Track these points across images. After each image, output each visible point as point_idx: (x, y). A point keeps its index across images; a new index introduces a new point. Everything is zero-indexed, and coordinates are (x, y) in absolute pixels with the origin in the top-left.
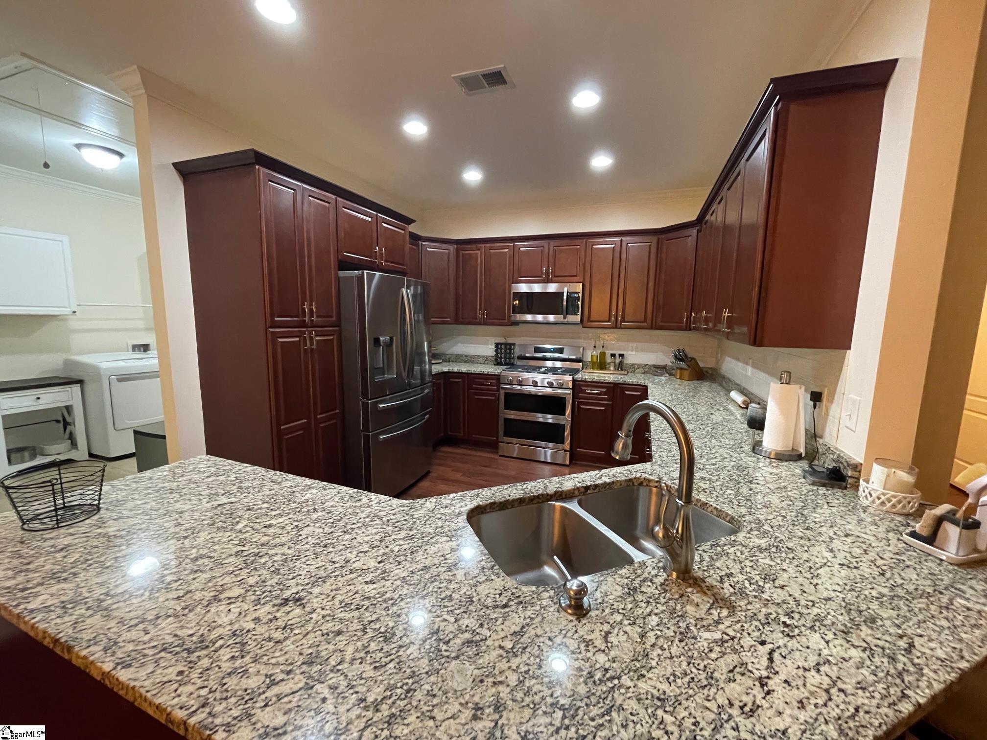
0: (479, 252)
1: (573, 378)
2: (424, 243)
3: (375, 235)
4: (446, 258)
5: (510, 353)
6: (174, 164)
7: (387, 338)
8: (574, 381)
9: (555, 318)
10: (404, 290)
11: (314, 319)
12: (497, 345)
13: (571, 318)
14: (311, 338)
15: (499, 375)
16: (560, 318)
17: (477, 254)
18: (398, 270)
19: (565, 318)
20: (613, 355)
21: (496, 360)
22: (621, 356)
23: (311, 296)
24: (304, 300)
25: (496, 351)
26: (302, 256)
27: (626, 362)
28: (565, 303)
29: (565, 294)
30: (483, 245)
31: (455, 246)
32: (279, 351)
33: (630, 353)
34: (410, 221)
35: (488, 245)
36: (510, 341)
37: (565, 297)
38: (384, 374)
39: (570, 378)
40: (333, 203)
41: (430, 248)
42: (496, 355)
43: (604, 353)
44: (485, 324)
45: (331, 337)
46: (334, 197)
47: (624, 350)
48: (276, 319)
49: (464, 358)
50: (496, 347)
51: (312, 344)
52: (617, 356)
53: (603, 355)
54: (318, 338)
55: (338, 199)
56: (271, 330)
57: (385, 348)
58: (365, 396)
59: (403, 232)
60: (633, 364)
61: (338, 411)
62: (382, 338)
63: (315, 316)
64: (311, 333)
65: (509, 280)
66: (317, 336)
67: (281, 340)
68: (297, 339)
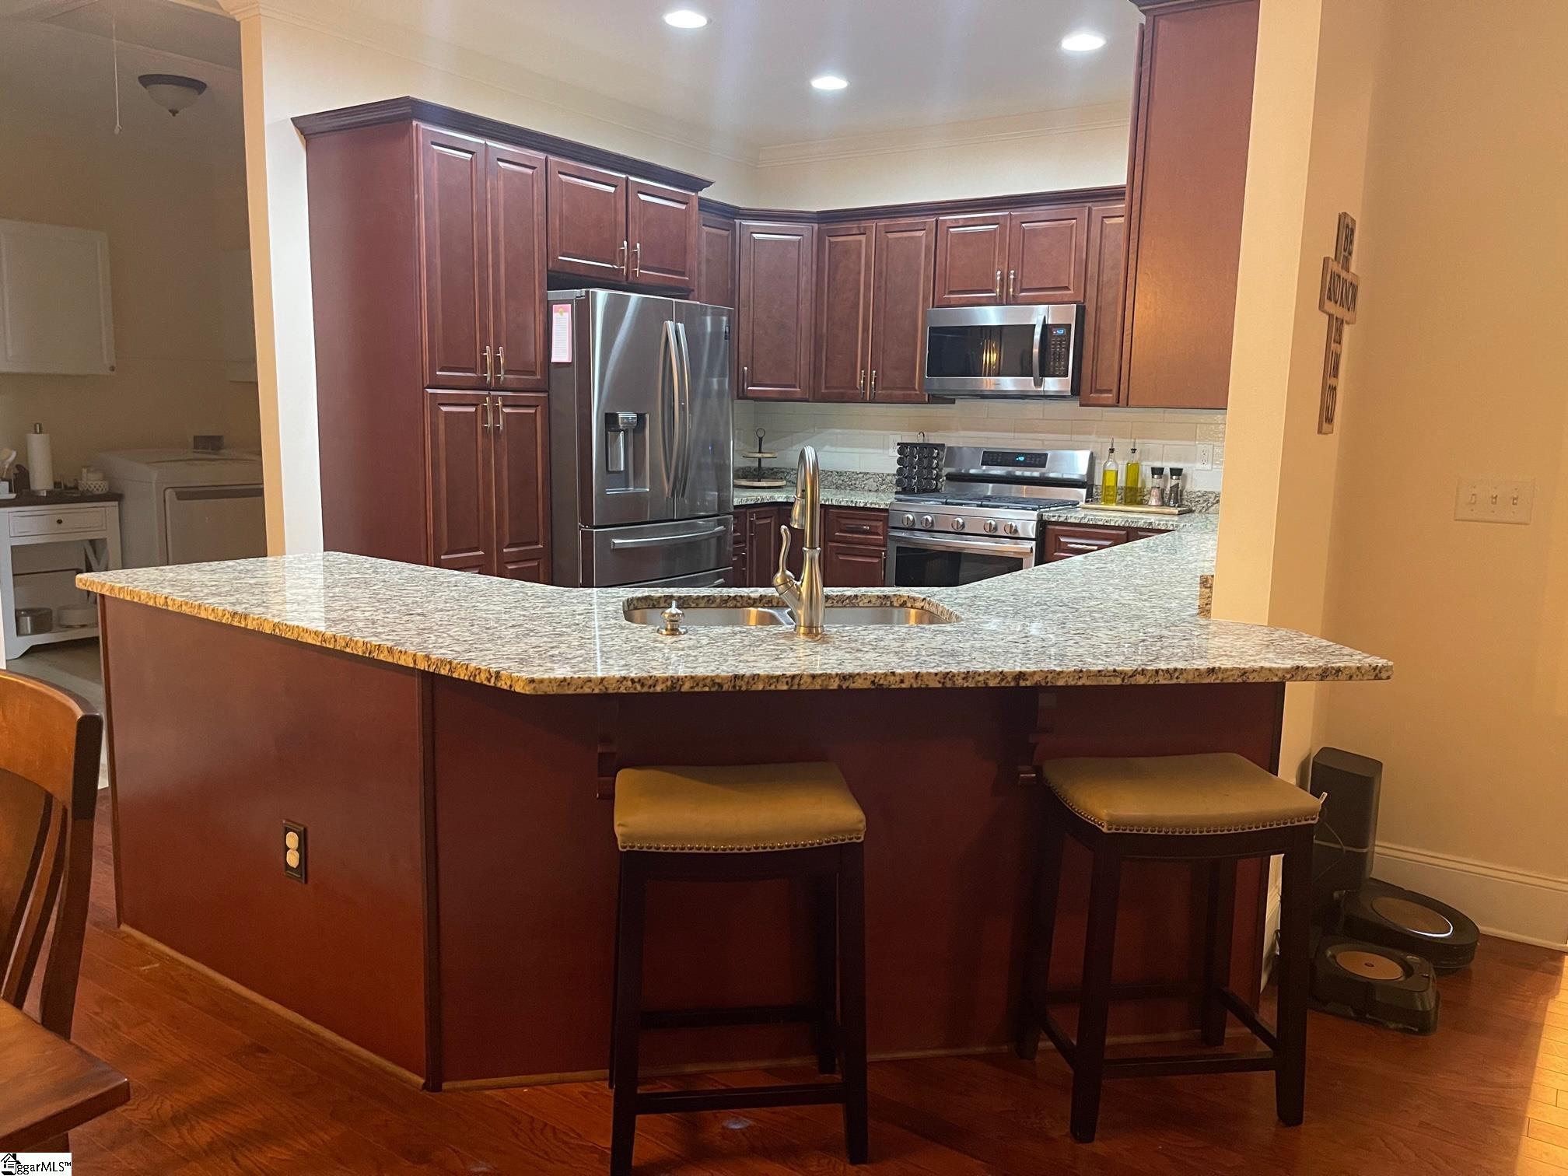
0: (863, 238)
1: (1040, 516)
2: (744, 223)
3: (622, 218)
4: (794, 254)
5: (930, 468)
6: (293, 120)
7: (632, 416)
8: (1042, 525)
9: (1016, 382)
10: (670, 325)
11: (502, 375)
12: (903, 447)
13: (1051, 384)
14: (496, 410)
15: (886, 510)
16: (1027, 383)
17: (860, 242)
18: (673, 284)
19: (1038, 383)
20: (1157, 472)
21: (899, 483)
22: (1177, 472)
23: (497, 336)
24: (484, 342)
25: (900, 461)
26: (483, 266)
27: (1188, 488)
28: (1036, 350)
29: (1038, 330)
30: (872, 224)
31: (816, 226)
32: (442, 427)
33: (1199, 466)
34: (697, 184)
35: (882, 223)
36: (934, 439)
37: (1037, 337)
38: (627, 486)
39: (1034, 515)
40: (541, 167)
41: (762, 233)
42: (900, 472)
43: (1137, 466)
44: (873, 401)
45: (532, 411)
46: (542, 156)
47: (1186, 460)
48: (438, 373)
49: (835, 479)
50: (900, 452)
51: (496, 420)
52: (1167, 471)
53: (1133, 469)
54: (507, 410)
55: (551, 158)
56: (430, 391)
57: (631, 434)
58: (587, 519)
59: (683, 207)
60: (1205, 494)
61: (540, 546)
62: (621, 415)
63: (502, 372)
64: (494, 399)
65: (925, 299)
66: (504, 406)
67: (444, 409)
68: (473, 409)
